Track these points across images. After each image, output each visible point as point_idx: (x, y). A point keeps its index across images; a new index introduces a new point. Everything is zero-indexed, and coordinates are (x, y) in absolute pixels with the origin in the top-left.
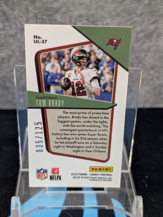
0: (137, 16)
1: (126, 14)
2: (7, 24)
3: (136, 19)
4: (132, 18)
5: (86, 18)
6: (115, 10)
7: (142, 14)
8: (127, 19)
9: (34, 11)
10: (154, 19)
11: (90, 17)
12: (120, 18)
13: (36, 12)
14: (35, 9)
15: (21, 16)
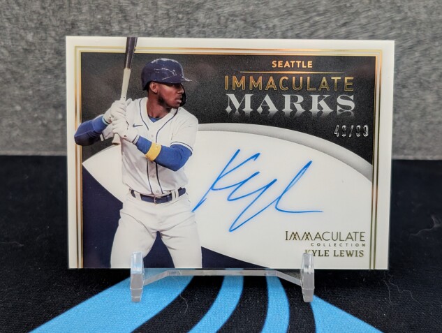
0: (319, 15)
1: (302, 12)
2: (124, 26)
3: (317, 18)
4: (311, 17)
5: (242, 17)
6: (285, 5)
7: (326, 12)
8: (303, 19)
9: (166, 6)
10: (345, 18)
11: (248, 15)
12: (293, 17)
13: (168, 7)
14: (166, 4)
15: (145, 14)
